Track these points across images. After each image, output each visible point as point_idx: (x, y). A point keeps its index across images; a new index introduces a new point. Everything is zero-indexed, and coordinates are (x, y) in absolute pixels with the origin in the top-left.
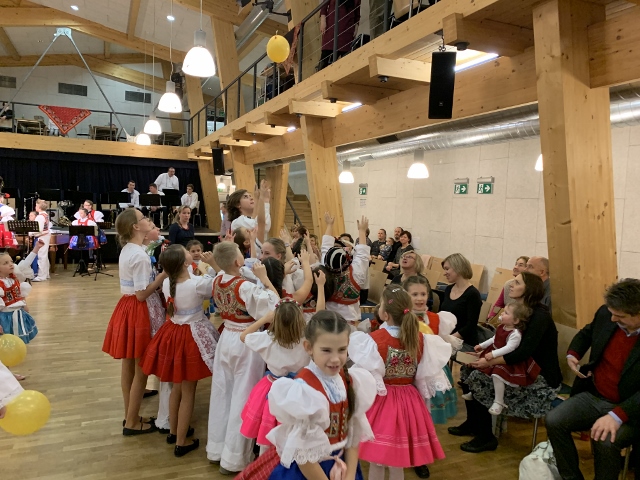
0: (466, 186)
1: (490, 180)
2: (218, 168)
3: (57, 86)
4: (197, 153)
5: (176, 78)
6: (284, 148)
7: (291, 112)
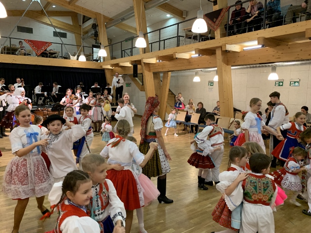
0: (282, 83)
1: (299, 80)
2: (135, 74)
3: (16, 28)
4: (113, 65)
5: (95, 26)
6: (189, 64)
7: (223, 49)
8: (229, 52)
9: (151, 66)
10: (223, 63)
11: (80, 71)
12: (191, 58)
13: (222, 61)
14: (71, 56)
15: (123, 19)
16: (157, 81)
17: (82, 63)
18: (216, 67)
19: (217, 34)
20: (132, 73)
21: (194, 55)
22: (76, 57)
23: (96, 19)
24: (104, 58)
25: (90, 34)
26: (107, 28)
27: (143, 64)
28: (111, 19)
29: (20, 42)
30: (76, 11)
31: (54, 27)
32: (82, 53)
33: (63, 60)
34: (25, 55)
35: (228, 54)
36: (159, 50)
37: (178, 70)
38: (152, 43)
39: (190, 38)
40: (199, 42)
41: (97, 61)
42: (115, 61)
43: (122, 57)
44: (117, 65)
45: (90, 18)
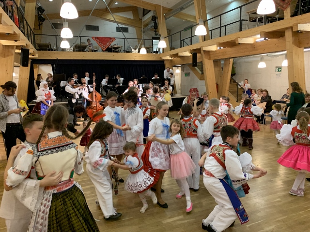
2: (195, 63)
3: (85, 27)
4: (172, 56)
5: (154, 18)
6: (254, 49)
7: (294, 30)
8: (301, 32)
9: (211, 53)
10: (293, 46)
11: (141, 63)
12: (256, 43)
13: (293, 43)
14: (133, 50)
15: (182, 9)
16: (217, 69)
17: (143, 55)
18: (285, 50)
19: (287, 13)
20: (192, 62)
21: (259, 38)
22: (137, 50)
23: (155, 11)
24: (163, 49)
25: (149, 27)
26: (166, 19)
27: (202, 52)
28: (170, 10)
29: (88, 39)
30: (136, 6)
31: (117, 23)
32: (143, 46)
33: (126, 53)
34: (92, 51)
35: (300, 34)
36: (220, 36)
37: (241, 57)
38: (212, 30)
39: (255, 21)
40: (265, 24)
41: (157, 52)
42: (174, 52)
43: (181, 47)
44: (176, 55)
45: (150, 11)
